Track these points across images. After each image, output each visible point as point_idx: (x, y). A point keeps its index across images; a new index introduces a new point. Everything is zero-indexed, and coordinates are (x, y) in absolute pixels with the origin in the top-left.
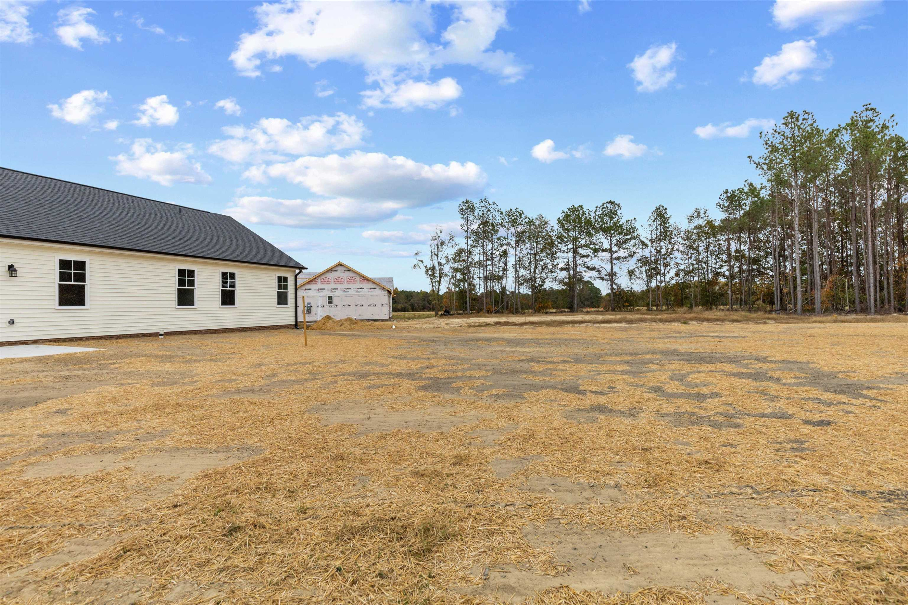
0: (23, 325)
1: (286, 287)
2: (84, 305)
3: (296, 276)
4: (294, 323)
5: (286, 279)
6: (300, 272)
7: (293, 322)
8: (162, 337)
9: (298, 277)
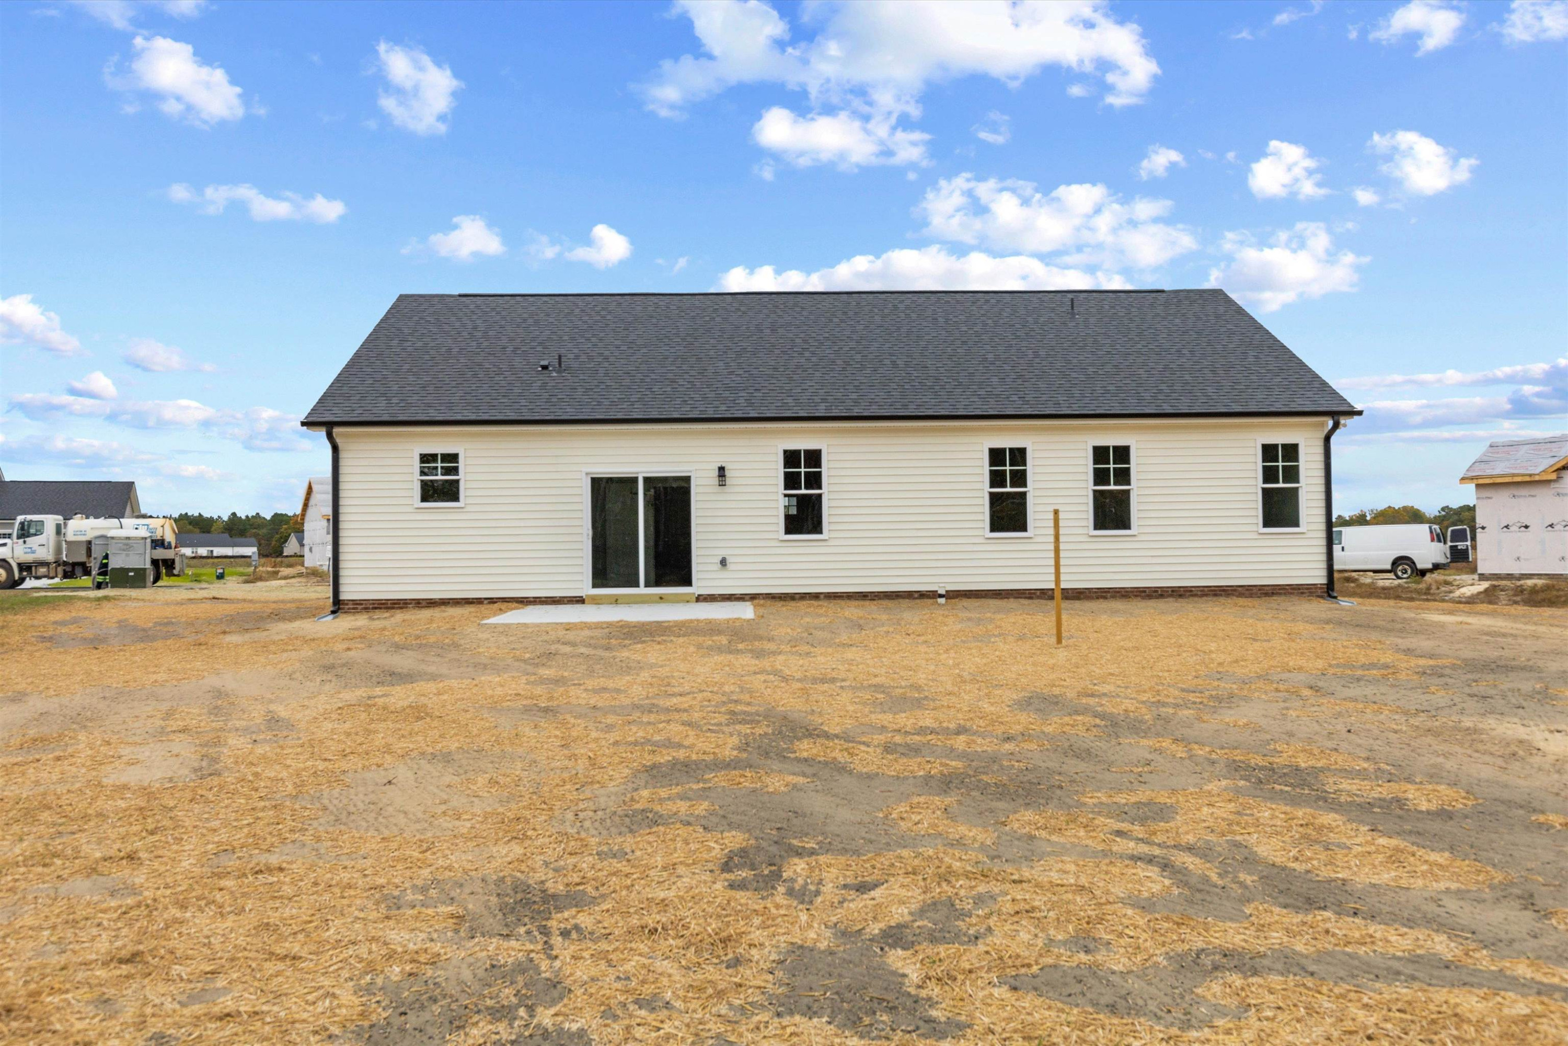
0: (740, 567)
1: (1292, 474)
2: (821, 532)
3: (1327, 439)
4: (1324, 581)
5: (1291, 451)
6: (1336, 426)
7: (1319, 577)
8: (942, 601)
9: (1333, 439)
